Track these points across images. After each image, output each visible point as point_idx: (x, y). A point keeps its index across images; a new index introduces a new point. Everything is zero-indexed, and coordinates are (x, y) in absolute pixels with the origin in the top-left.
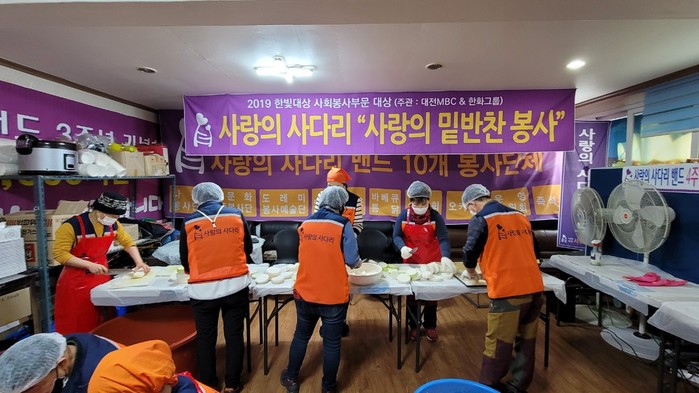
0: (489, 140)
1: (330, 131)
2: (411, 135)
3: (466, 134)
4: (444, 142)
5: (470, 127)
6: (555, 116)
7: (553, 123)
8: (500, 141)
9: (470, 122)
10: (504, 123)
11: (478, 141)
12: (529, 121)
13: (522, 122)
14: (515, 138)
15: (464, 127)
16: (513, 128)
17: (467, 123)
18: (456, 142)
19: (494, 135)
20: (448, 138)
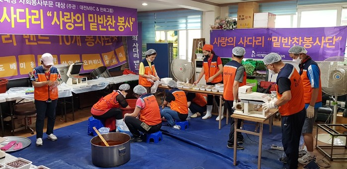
0: (110, 30)
1: (30, 20)
2: (76, 25)
3: (100, 26)
4: (91, 29)
5: (102, 23)
6: (132, 20)
7: (131, 23)
8: (114, 30)
9: (102, 20)
10: (115, 21)
11: (105, 30)
12: (123, 21)
13: (121, 22)
14: (119, 29)
15: (99, 22)
16: (118, 24)
17: (100, 21)
18: (96, 30)
19: (111, 27)
20: (93, 27)
